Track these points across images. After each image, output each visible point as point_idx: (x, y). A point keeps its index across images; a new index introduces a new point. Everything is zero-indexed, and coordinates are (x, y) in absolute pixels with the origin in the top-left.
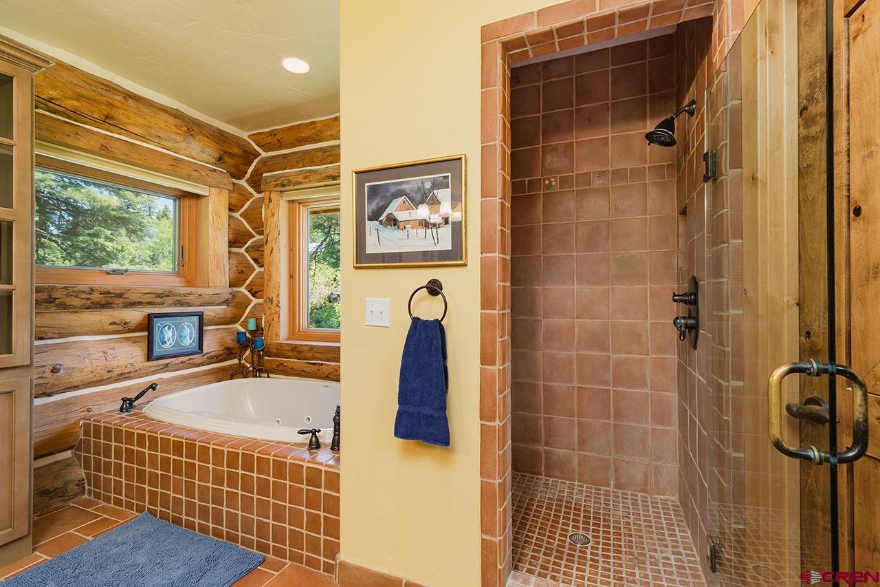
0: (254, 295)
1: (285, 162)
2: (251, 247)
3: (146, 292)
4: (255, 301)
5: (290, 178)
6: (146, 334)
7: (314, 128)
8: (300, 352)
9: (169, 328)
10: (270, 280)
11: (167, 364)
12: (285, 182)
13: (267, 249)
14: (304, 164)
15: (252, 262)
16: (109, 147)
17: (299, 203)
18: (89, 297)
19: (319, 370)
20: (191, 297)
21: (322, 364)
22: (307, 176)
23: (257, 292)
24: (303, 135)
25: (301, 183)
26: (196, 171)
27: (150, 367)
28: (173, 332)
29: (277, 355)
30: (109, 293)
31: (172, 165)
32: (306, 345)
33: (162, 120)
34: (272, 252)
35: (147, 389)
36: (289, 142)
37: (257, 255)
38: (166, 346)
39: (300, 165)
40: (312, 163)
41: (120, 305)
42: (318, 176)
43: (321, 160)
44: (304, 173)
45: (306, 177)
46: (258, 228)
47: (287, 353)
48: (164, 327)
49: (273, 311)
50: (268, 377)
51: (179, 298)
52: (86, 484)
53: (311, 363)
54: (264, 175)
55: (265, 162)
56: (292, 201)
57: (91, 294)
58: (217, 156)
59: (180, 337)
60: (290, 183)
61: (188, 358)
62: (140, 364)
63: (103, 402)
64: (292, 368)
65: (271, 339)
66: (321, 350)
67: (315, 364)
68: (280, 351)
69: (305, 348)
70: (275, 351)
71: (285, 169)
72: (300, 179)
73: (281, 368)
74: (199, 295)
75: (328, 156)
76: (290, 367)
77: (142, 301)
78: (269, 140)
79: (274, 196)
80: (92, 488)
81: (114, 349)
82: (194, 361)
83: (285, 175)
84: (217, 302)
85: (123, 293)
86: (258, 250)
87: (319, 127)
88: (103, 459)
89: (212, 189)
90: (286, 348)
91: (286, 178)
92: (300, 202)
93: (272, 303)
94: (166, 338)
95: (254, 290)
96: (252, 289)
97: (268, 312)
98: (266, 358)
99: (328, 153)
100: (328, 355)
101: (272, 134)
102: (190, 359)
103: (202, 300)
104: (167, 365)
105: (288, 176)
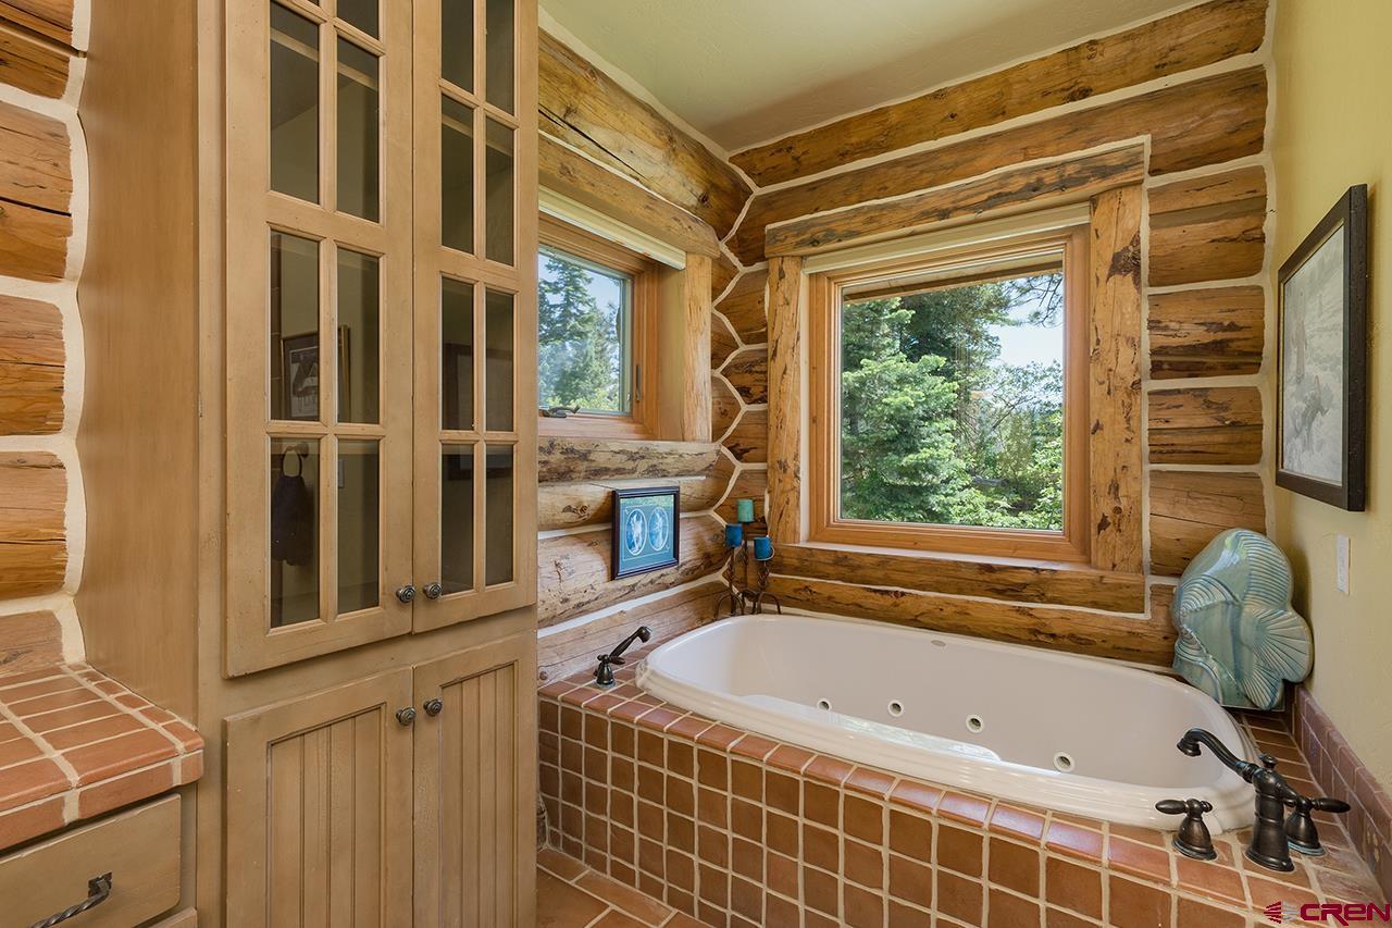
0: (739, 457)
1: (816, 196)
2: (735, 365)
3: (617, 450)
4: (740, 467)
5: (832, 226)
6: (609, 527)
7: (880, 123)
8: (854, 568)
9: (638, 519)
10: (780, 427)
11: (634, 586)
12: (821, 235)
13: (775, 369)
14: (862, 196)
15: (736, 394)
16: (570, 169)
17: (829, 278)
18: (546, 458)
19: (896, 605)
20: (670, 460)
21: (903, 594)
22: (874, 219)
23: (747, 451)
24: (854, 140)
25: (858, 234)
26: (676, 219)
27: (614, 591)
28: (643, 526)
29: (797, 571)
30: (572, 451)
31: (647, 207)
32: (869, 555)
33: (638, 119)
34: (784, 373)
35: (633, 638)
36: (818, 160)
37: (747, 380)
38: (635, 552)
39: (853, 199)
40: (883, 191)
41: (582, 474)
42: (901, 215)
43: (905, 183)
44: (866, 213)
45: (871, 220)
46: (751, 329)
47: (821, 568)
48: (632, 516)
49: (789, 487)
50: (779, 613)
51: (655, 462)
52: (546, 820)
53: (875, 591)
54: (770, 227)
55: (767, 203)
56: (817, 274)
57: (549, 453)
58: (700, 192)
59: (651, 535)
60: (830, 236)
61: (658, 573)
62: (602, 586)
63: (557, 660)
64: (830, 598)
65: (785, 541)
66: (908, 567)
67: (887, 592)
68: (807, 563)
69: (868, 560)
70: (795, 562)
71: (816, 210)
72: (856, 224)
73: (804, 595)
74: (681, 456)
75: (922, 172)
76: (827, 595)
77: (609, 466)
78: (776, 160)
79: (789, 266)
80: (561, 832)
81: (567, 558)
82: (666, 578)
83: (818, 221)
84: (697, 469)
85: (589, 452)
86: (751, 372)
87: (894, 118)
88: (584, 779)
89: (690, 257)
90: (822, 559)
91: (822, 228)
92: (831, 277)
93: (785, 471)
94: (634, 536)
95: (742, 447)
96: (737, 445)
97: (778, 487)
98: (771, 575)
99: (920, 167)
100: (923, 578)
101: (785, 147)
102: (662, 575)
103: (680, 465)
104: (633, 588)
105: (827, 223)
